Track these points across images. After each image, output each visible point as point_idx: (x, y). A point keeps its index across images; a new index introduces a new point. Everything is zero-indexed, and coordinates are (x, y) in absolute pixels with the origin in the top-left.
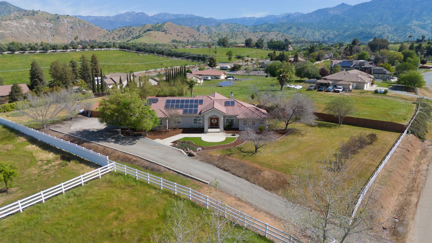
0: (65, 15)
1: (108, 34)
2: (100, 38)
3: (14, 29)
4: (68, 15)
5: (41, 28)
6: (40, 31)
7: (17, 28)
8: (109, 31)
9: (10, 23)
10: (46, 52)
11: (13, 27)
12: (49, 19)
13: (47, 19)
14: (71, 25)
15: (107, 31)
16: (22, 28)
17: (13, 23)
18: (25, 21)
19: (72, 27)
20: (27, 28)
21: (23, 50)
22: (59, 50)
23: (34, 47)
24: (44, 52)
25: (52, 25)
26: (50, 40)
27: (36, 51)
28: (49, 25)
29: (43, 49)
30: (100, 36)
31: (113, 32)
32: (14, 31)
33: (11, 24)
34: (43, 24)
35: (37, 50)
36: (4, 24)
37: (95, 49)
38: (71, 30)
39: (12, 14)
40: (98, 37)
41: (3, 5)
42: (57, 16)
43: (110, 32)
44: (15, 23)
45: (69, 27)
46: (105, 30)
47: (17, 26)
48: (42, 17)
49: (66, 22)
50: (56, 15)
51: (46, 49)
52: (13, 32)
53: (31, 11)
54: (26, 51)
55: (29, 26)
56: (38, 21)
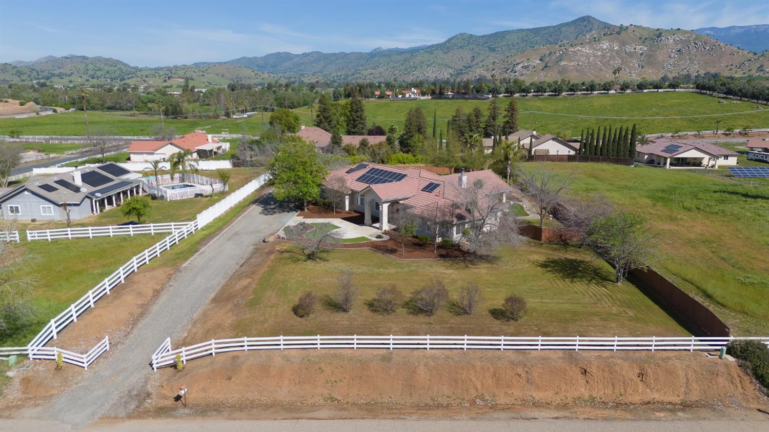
0: (674, 28)
1: (750, 60)
2: (731, 70)
3: (583, 59)
4: (679, 29)
5: (625, 55)
6: (622, 60)
7: (588, 57)
8: (755, 54)
9: (580, 49)
10: (558, 95)
11: (582, 56)
12: (643, 39)
13: (640, 38)
14: (679, 47)
15: (751, 55)
16: (595, 56)
17: (584, 50)
18: (604, 44)
19: (679, 51)
20: (603, 56)
21: (524, 92)
22: (580, 93)
23: (542, 88)
24: (555, 95)
25: (646, 49)
26: (634, 75)
27: (544, 94)
28: (641, 48)
29: (555, 91)
30: (732, 65)
31: (762, 55)
32: (583, 62)
33: (581, 51)
34: (629, 48)
35: (545, 92)
36: (572, 51)
37: (645, 91)
38: (676, 56)
39: (587, 35)
40: (727, 66)
41: (585, 21)
42: (658, 33)
43: (756, 57)
44: (587, 50)
45: (673, 51)
46: (745, 52)
47: (588, 54)
48: (632, 35)
49: (671, 41)
50: (658, 30)
51: (559, 90)
52: (581, 63)
53: (617, 27)
54: (529, 93)
55: (607, 52)
56: (623, 44)
